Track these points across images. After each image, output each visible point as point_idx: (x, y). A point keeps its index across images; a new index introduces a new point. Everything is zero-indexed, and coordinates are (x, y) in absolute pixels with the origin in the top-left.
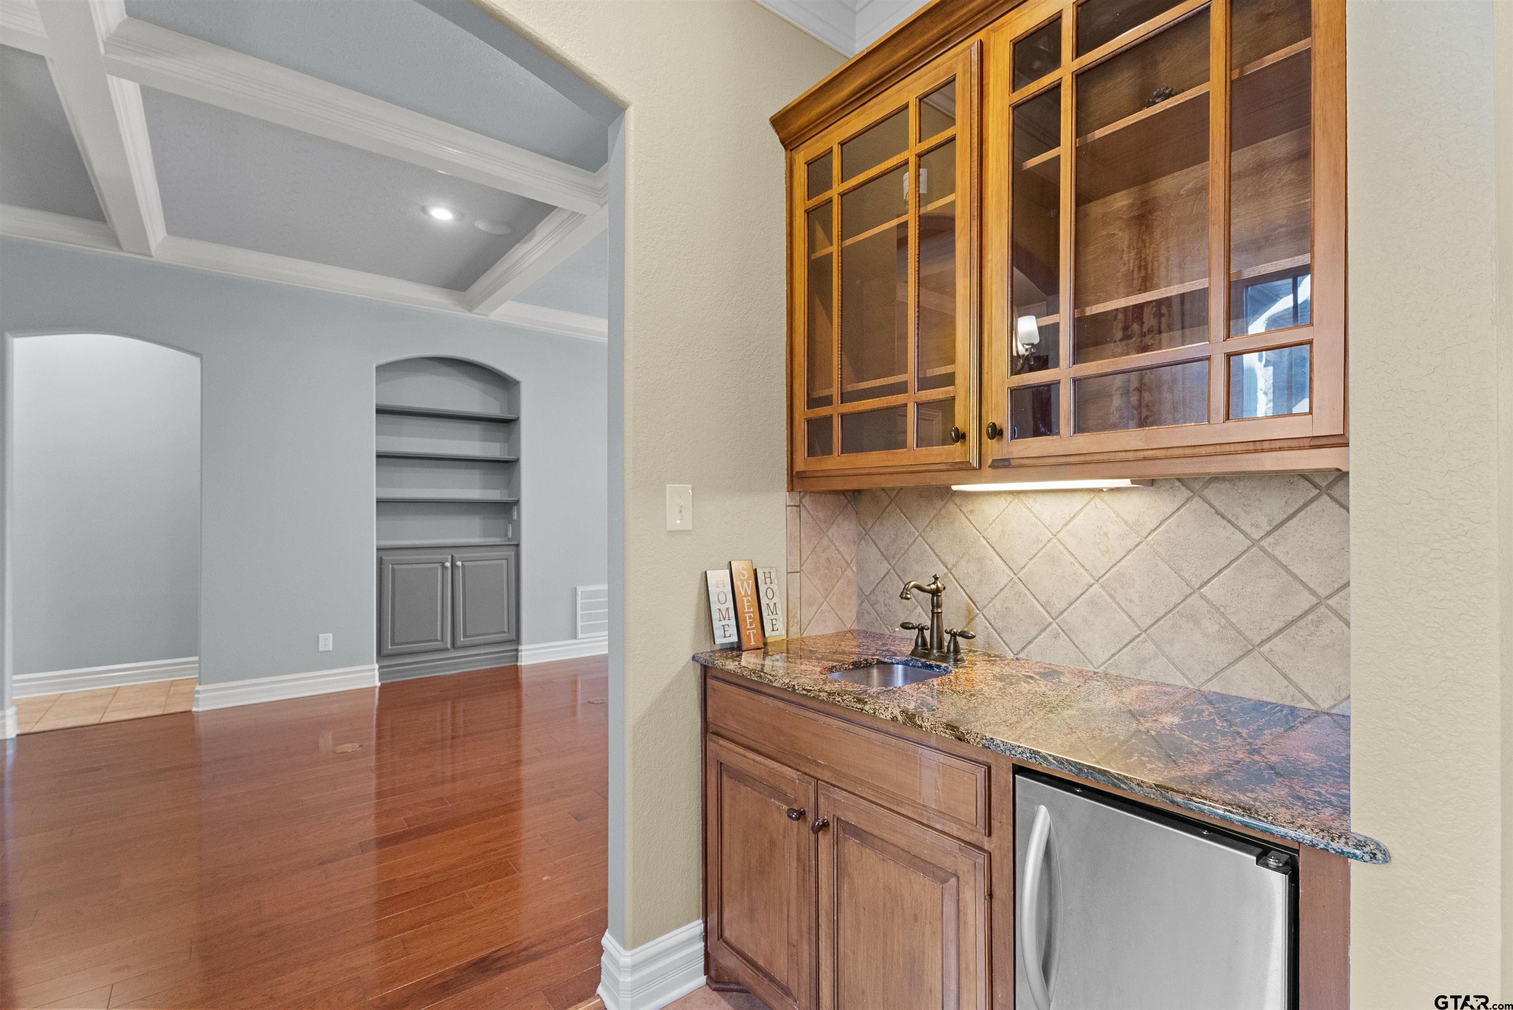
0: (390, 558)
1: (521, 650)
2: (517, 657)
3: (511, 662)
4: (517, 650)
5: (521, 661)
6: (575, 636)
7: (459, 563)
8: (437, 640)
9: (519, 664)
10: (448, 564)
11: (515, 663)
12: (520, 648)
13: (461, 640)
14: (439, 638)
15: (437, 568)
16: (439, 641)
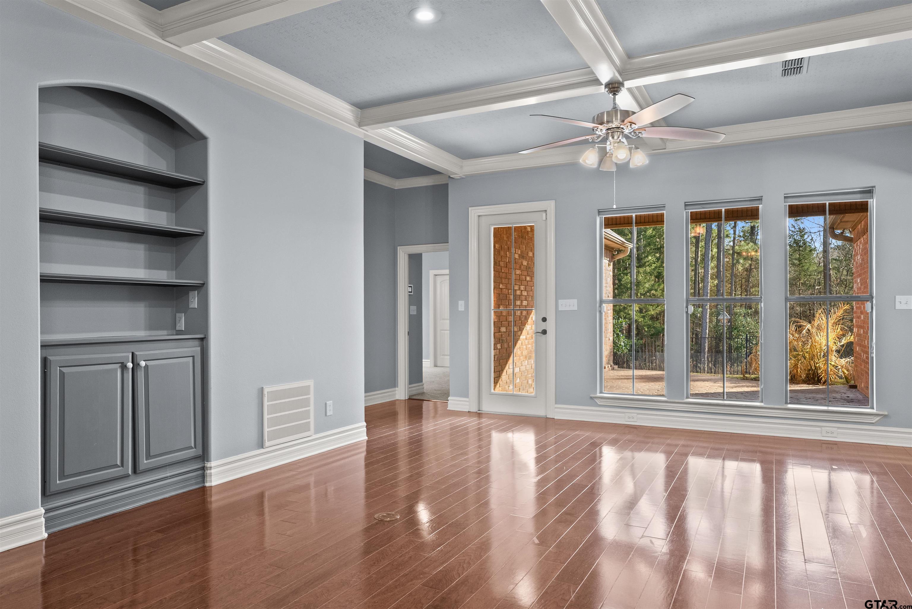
0: (58, 358)
1: (211, 468)
2: (203, 477)
3: (196, 483)
4: (203, 469)
5: (211, 481)
6: (261, 445)
7: (143, 364)
8: (116, 466)
9: (207, 485)
10: (130, 365)
11: (203, 485)
12: (208, 465)
13: (144, 462)
14: (119, 463)
15: (116, 370)
16: (119, 467)
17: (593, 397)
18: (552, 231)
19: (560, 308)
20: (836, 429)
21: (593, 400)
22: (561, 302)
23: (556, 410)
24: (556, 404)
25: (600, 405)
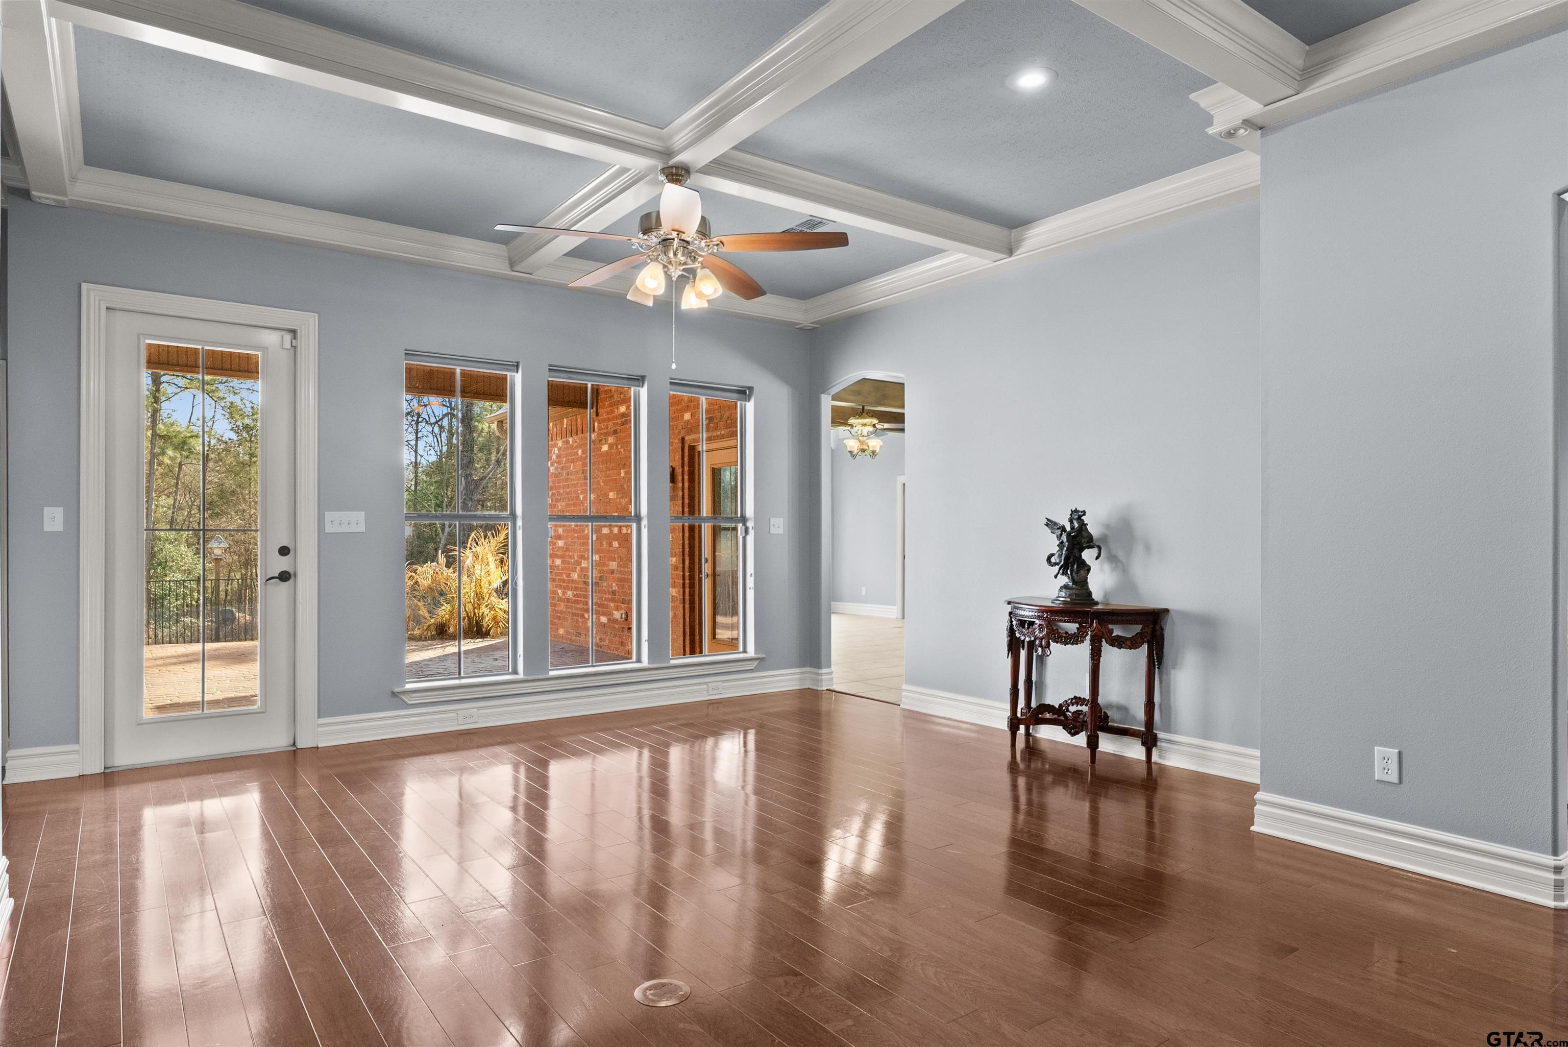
17: (398, 692)
18: (311, 381)
19: (329, 529)
20: (720, 683)
21: (398, 697)
22: (328, 515)
23: (319, 729)
24: (319, 717)
25: (411, 705)
